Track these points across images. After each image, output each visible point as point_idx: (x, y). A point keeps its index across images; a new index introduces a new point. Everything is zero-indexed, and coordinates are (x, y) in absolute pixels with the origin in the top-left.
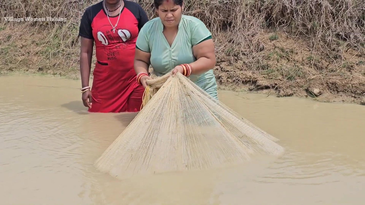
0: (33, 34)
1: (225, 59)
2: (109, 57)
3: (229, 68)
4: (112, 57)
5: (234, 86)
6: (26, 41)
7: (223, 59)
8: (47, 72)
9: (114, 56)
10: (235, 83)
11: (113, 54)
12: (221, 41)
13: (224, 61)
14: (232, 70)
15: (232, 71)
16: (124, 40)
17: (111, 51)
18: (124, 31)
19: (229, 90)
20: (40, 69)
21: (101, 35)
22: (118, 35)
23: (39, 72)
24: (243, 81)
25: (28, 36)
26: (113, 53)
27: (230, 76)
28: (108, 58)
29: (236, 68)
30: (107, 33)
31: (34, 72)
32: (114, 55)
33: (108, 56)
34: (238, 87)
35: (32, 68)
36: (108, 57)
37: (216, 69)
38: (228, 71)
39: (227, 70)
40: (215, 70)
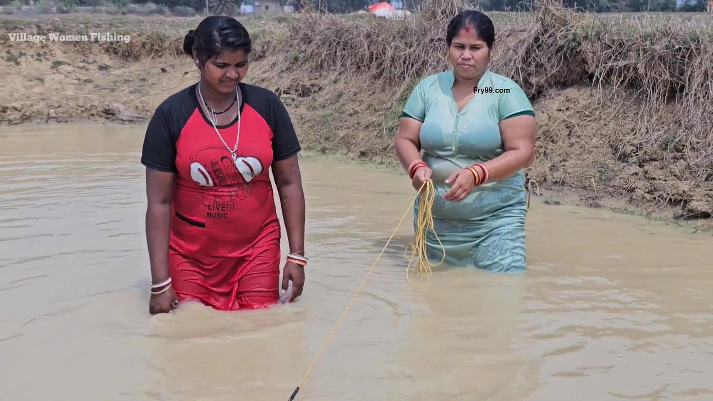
0: (374, 93)
1: (658, 156)
2: (212, 211)
3: (658, 174)
4: (217, 212)
5: (651, 208)
6: (361, 104)
7: (654, 155)
8: (371, 159)
9: (224, 212)
10: (654, 203)
11: (222, 207)
12: (663, 120)
13: (655, 160)
14: (660, 177)
15: (661, 179)
16: (248, 179)
17: (218, 200)
18: (250, 160)
19: (640, 215)
20: (363, 154)
21: (199, 169)
22: (237, 169)
23: (360, 158)
24: (670, 200)
25: (364, 96)
26: (222, 205)
27: (655, 189)
28: (209, 215)
29: (670, 175)
30: (212, 165)
31: (352, 157)
32: (223, 209)
33: (209, 209)
34: (657, 211)
35: (353, 150)
36: (209, 211)
37: (635, 174)
38: (654, 179)
39: (653, 176)
40: (632, 175)
